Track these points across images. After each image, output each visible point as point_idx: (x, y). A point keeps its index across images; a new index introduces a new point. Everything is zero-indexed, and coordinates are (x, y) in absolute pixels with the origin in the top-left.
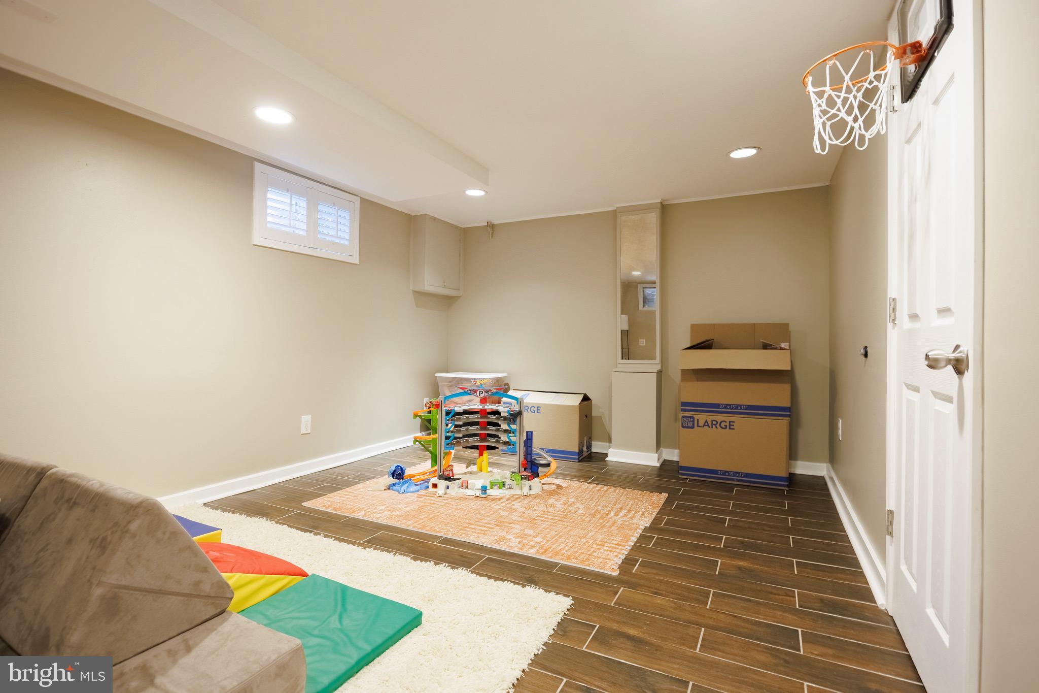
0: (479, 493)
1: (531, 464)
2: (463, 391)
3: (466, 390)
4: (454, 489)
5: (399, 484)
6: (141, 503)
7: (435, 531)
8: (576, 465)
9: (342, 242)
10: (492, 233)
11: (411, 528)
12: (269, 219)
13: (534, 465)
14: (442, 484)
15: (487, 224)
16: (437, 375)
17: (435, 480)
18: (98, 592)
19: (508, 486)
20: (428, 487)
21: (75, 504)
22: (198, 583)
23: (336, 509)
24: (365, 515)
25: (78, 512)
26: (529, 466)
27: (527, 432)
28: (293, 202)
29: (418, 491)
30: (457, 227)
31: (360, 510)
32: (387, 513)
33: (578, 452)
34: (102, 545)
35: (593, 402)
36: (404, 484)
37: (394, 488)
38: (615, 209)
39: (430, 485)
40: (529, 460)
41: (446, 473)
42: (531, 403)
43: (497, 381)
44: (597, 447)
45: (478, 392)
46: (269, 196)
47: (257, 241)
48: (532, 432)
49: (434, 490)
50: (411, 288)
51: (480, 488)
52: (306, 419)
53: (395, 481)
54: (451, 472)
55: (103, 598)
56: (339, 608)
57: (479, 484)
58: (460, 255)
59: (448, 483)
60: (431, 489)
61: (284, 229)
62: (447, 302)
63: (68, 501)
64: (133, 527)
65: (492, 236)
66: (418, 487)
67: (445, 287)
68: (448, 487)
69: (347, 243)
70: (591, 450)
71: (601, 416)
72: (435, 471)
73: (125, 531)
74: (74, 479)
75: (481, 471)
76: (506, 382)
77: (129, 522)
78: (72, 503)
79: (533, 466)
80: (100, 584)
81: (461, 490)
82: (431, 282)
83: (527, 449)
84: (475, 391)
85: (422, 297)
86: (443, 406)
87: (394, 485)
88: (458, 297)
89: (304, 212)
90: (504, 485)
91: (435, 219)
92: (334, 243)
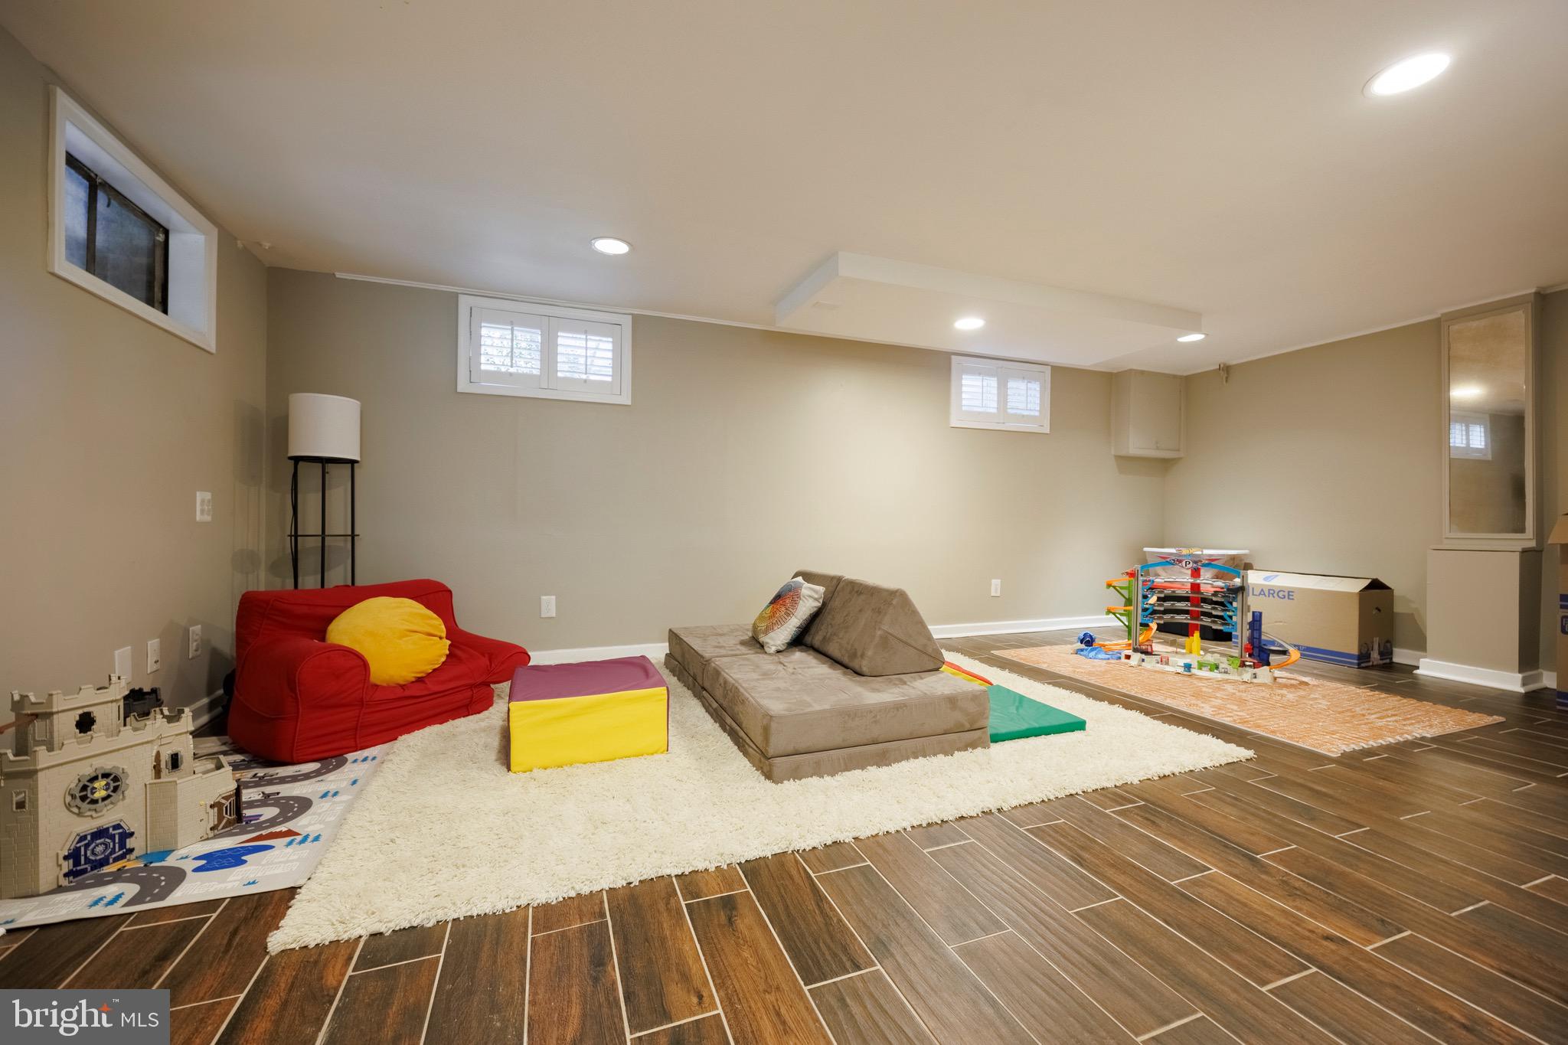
0: (1181, 670)
1: (1259, 651)
2: (1164, 561)
3: (1168, 560)
4: (1150, 663)
5: (1086, 650)
6: (897, 591)
7: (1118, 688)
8: (1355, 671)
9: (1032, 413)
10: (1227, 378)
11: (1092, 682)
12: (964, 402)
13: (1263, 651)
14: (1136, 657)
15: (1218, 367)
16: (1146, 549)
17: (1129, 652)
18: (879, 633)
19: (1223, 670)
20: (1120, 658)
21: (861, 593)
22: (925, 646)
23: (1021, 659)
24: (1048, 666)
25: (863, 597)
26: (1256, 652)
27: (1253, 613)
28: (985, 384)
29: (1109, 659)
30: (1175, 377)
31: (1044, 663)
32: (1071, 669)
33: (1359, 655)
34: (878, 611)
35: (1396, 593)
36: (1092, 650)
37: (1082, 653)
38: (1440, 316)
39: (1123, 656)
40: (1256, 644)
41: (1144, 647)
42: (1279, 587)
43: (1231, 559)
44: (1401, 656)
45: (1184, 563)
46: (964, 382)
47: (954, 423)
48: (1261, 613)
49: (1127, 661)
50: (1113, 453)
51: (1183, 665)
52: (996, 583)
53: (1083, 646)
54: (1149, 647)
55: (881, 637)
56: (1017, 704)
57: (1182, 662)
58: (1180, 409)
59: (1143, 656)
60: (1123, 660)
61: (976, 409)
62: (1163, 466)
63: (857, 592)
64: (894, 602)
65: (1227, 381)
66: (1108, 656)
67: (1158, 448)
68: (1143, 660)
69: (1037, 414)
70: (1392, 658)
71: (1412, 614)
72: (1130, 645)
73: (890, 604)
74: (858, 581)
75: (1191, 653)
76: (1247, 562)
77: (892, 599)
78: (859, 593)
79: (1262, 654)
80: (880, 629)
81: (1159, 665)
82: (1136, 444)
83: (1252, 634)
84: (1180, 561)
85: (1127, 463)
86: (1139, 575)
87: (1082, 650)
88: (1179, 459)
89: (995, 391)
90: (1217, 668)
91: (1142, 372)
92: (1023, 416)
